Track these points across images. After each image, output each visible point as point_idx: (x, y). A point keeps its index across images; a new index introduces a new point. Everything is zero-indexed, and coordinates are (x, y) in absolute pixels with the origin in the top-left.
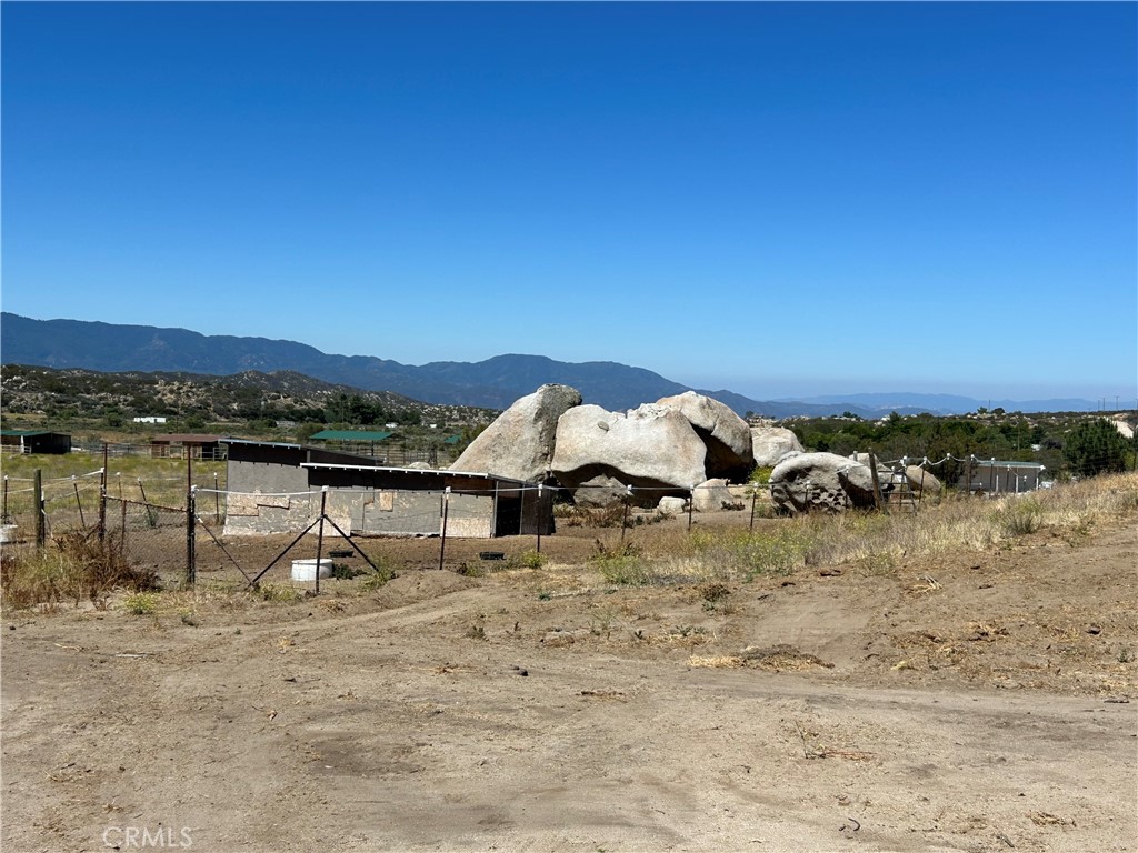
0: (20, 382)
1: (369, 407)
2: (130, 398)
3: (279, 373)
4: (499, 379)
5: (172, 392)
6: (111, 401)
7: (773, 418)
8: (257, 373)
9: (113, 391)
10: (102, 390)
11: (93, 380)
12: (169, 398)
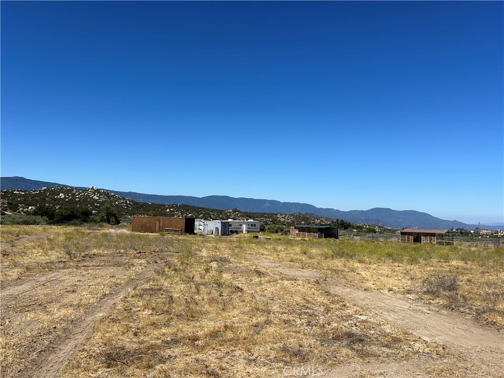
0: (238, 214)
1: (346, 224)
2: (271, 220)
3: (306, 213)
4: (374, 216)
5: (283, 218)
6: (265, 220)
7: (487, 230)
8: (299, 213)
9: (265, 217)
10: (262, 217)
11: (258, 214)
12: (282, 220)
